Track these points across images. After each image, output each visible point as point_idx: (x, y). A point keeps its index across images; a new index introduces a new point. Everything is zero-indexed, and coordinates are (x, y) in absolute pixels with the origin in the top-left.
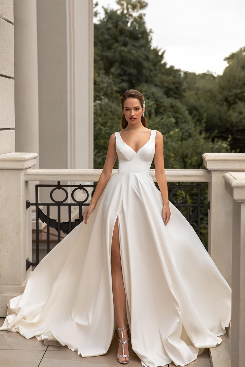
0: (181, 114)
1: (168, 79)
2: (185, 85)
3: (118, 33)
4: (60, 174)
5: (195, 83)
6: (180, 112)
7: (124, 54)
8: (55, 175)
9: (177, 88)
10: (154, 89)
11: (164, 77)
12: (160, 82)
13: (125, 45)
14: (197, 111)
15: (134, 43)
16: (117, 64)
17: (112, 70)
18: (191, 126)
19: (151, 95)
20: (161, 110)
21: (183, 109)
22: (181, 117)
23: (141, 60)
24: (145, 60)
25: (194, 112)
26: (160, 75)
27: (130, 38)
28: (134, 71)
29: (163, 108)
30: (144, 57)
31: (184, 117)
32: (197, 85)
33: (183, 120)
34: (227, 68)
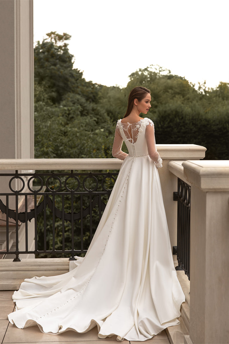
0: (100, 116)
1: (88, 89)
2: (100, 94)
3: (49, 56)
4: (18, 163)
5: (108, 93)
6: (100, 114)
7: (53, 71)
8: (13, 164)
9: (94, 96)
10: (78, 97)
11: (85, 88)
12: (81, 92)
13: (55, 65)
14: (112, 114)
15: (62, 64)
16: (47, 78)
17: (44, 83)
18: (110, 125)
19: (76, 101)
20: (85, 113)
21: (103, 111)
22: (100, 118)
23: (68, 77)
24: (70, 76)
25: (110, 114)
26: (81, 87)
27: (59, 61)
28: (61, 84)
29: (86, 111)
30: (70, 75)
31: (103, 118)
32: (109, 94)
33: (103, 121)
34: (129, 82)
